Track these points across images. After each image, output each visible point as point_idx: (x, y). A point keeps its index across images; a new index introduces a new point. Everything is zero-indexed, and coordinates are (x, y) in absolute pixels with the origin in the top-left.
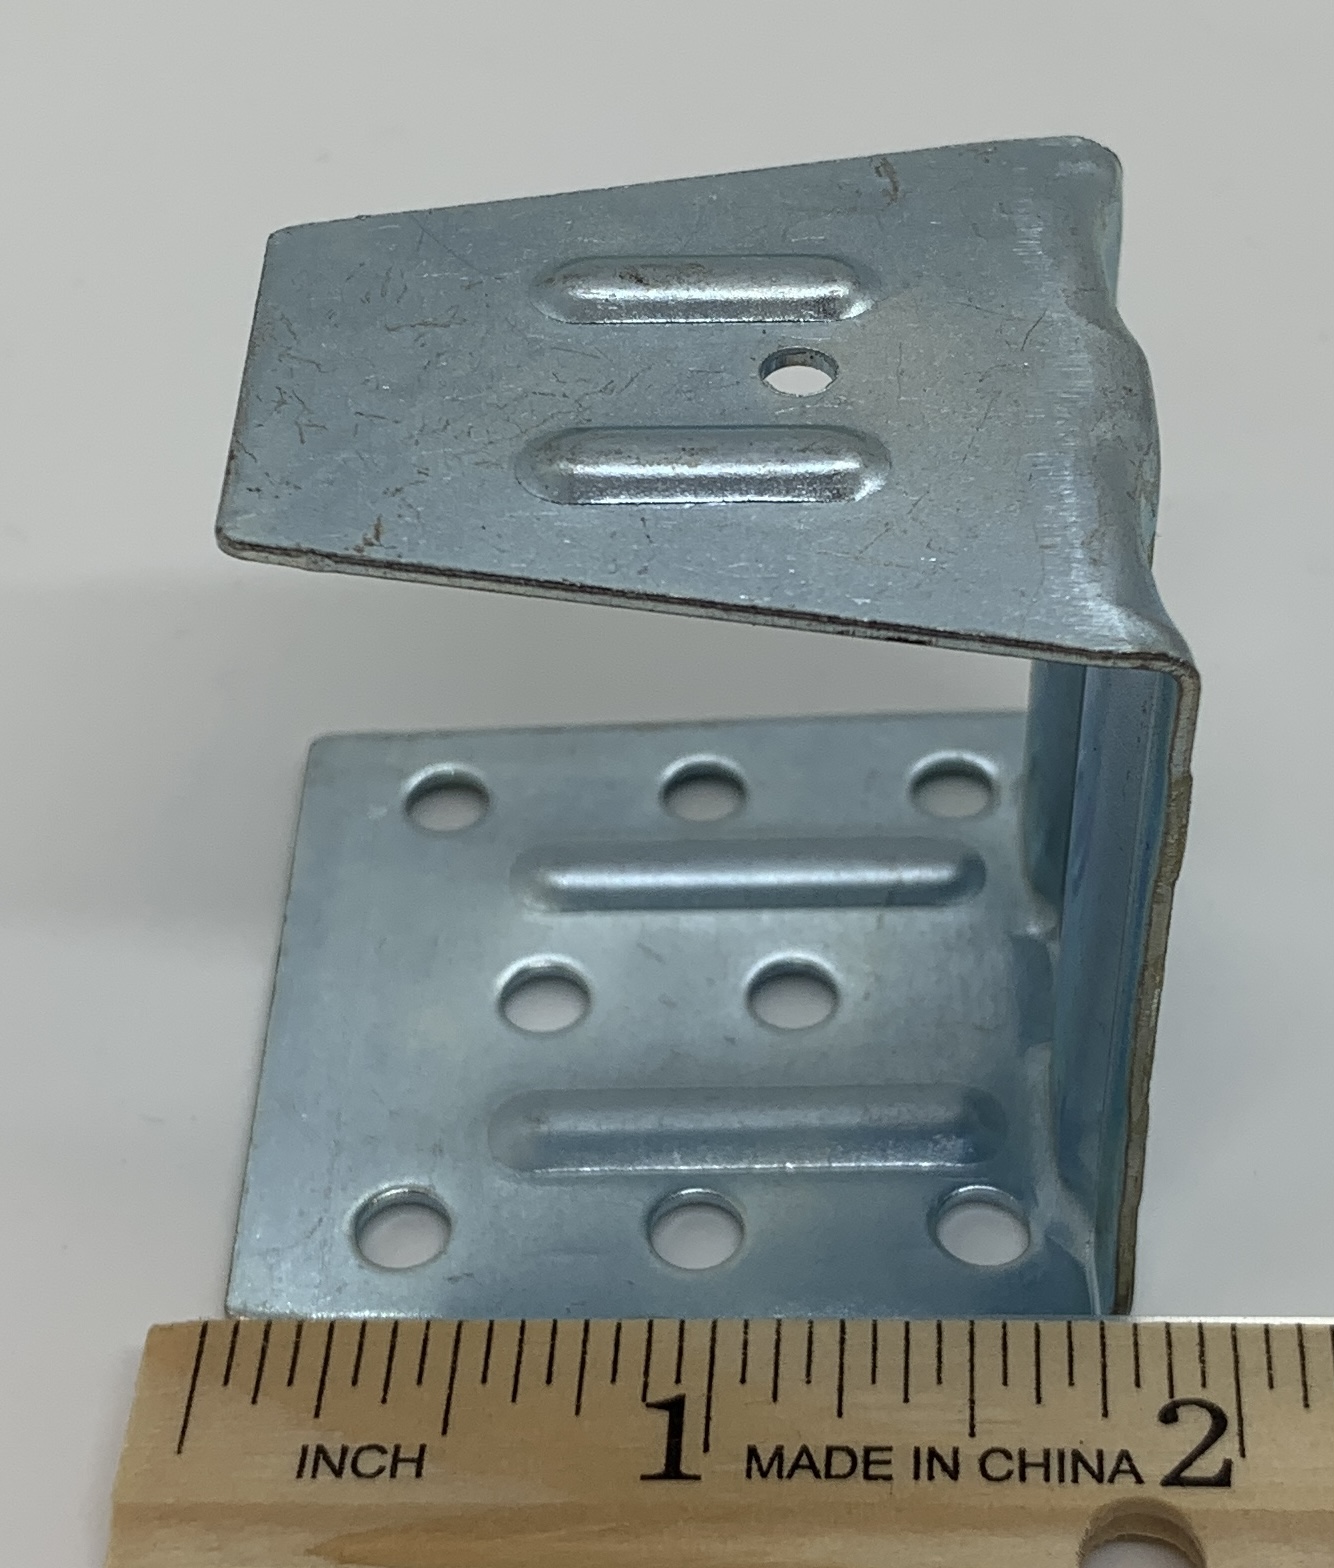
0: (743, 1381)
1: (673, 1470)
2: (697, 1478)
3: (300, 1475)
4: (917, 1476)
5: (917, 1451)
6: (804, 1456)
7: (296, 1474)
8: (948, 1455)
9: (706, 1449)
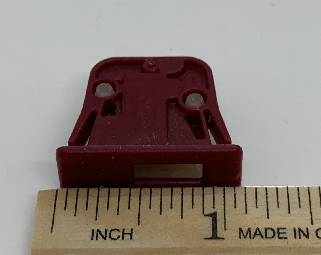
0: (235, 207)
1: (215, 236)
2: (223, 239)
3: (92, 239)
4: (295, 237)
5: (295, 229)
6: (258, 231)
7: (91, 239)
8: (305, 230)
9: (225, 229)
